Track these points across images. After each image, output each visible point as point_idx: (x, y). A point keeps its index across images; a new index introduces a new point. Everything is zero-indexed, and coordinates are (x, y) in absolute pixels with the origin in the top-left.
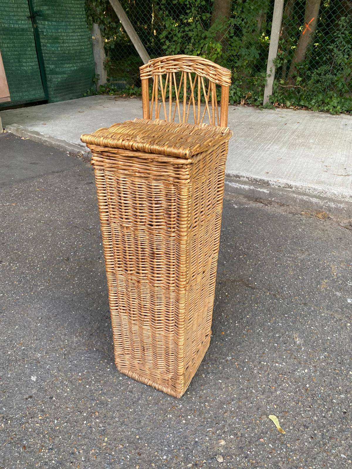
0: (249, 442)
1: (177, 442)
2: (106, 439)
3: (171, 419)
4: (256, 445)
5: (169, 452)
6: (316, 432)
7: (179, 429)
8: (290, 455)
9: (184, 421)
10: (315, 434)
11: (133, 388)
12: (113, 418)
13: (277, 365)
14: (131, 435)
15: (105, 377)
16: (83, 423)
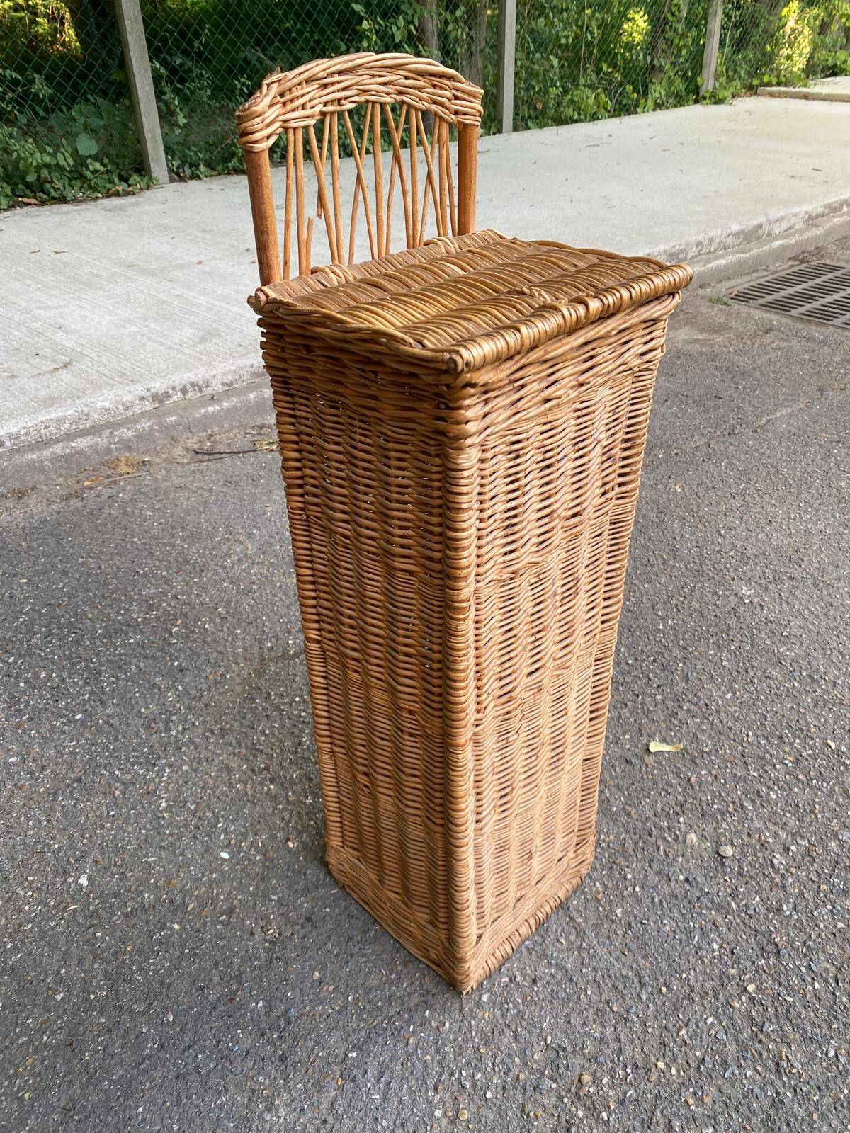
0: (695, 799)
1: (681, 914)
2: (661, 1065)
4: (700, 791)
5: (704, 934)
6: (685, 708)
7: (653, 903)
8: (723, 756)
9: (637, 889)
11: (524, 976)
14: (655, 1003)
16: (608, 1122)
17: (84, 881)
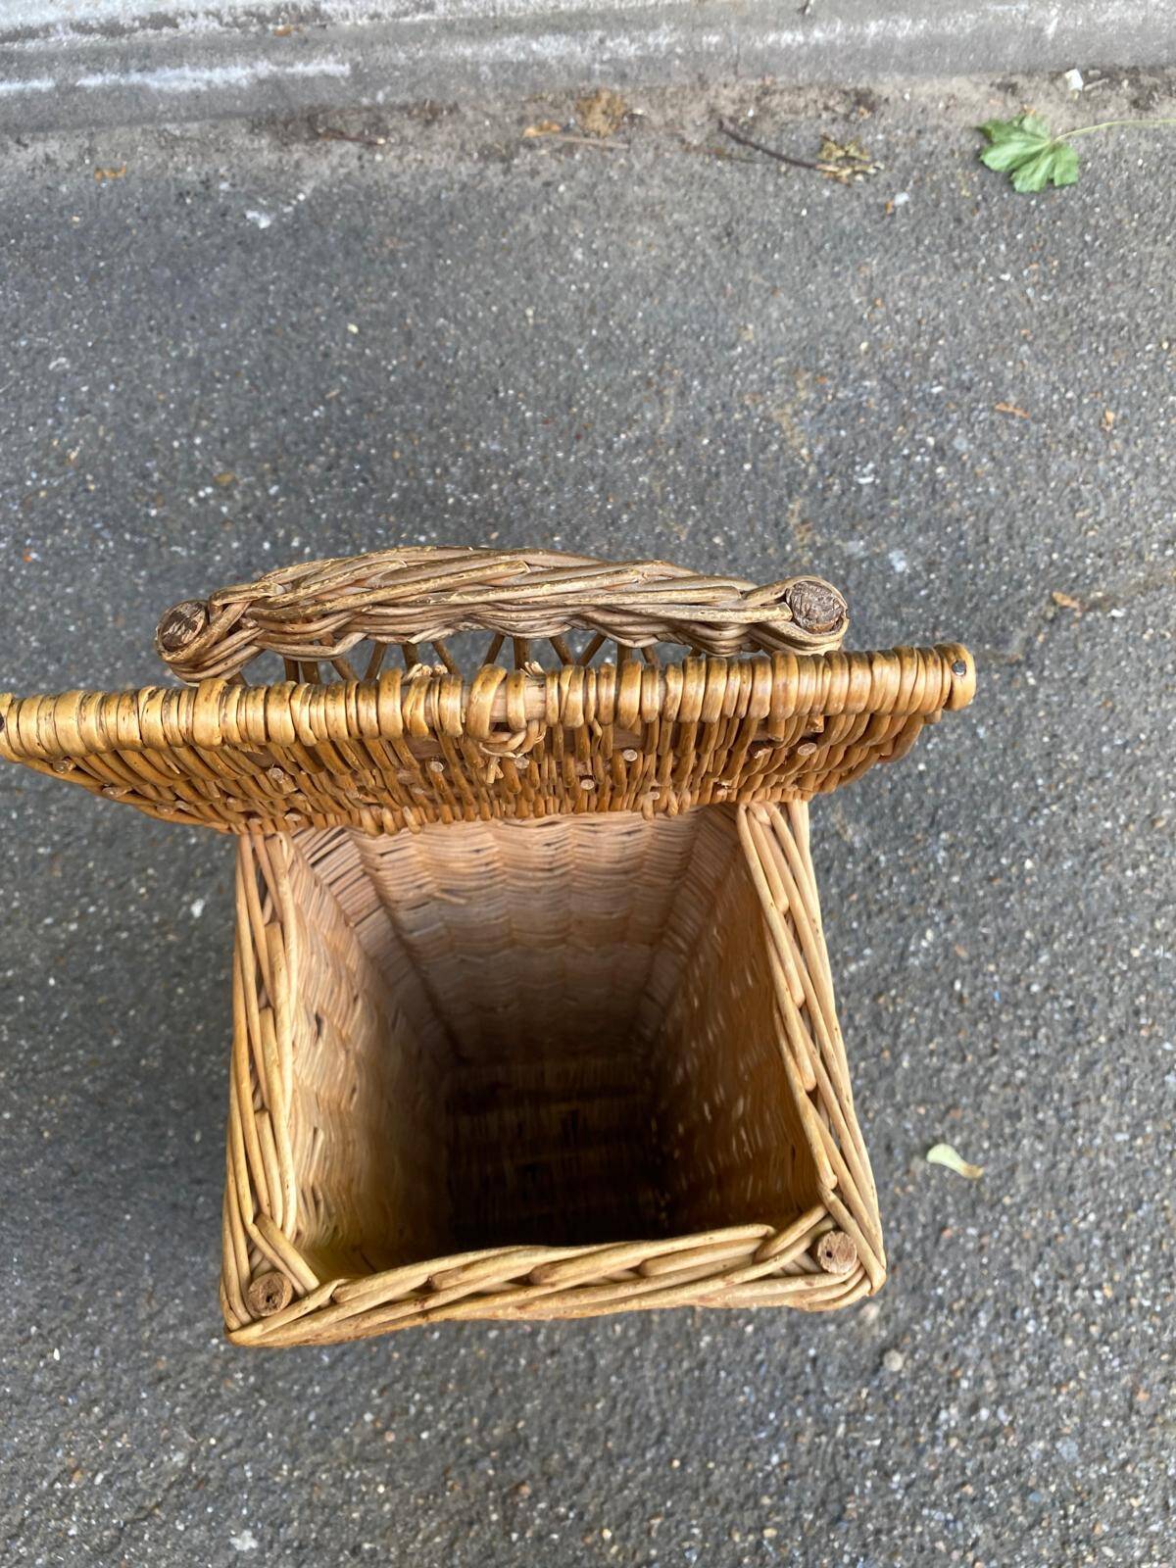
0: (925, 1260)
1: (772, 1394)
2: (607, 1534)
3: (712, 1346)
4: (942, 1255)
5: (775, 1437)
6: (1040, 1116)
7: (752, 1357)
8: (1021, 1224)
9: (750, 1329)
10: (1042, 1124)
12: (571, 1465)
13: (853, 968)
14: (654, 1470)
15: (446, 1364)
16: (512, 1544)
17: (197, 909)
